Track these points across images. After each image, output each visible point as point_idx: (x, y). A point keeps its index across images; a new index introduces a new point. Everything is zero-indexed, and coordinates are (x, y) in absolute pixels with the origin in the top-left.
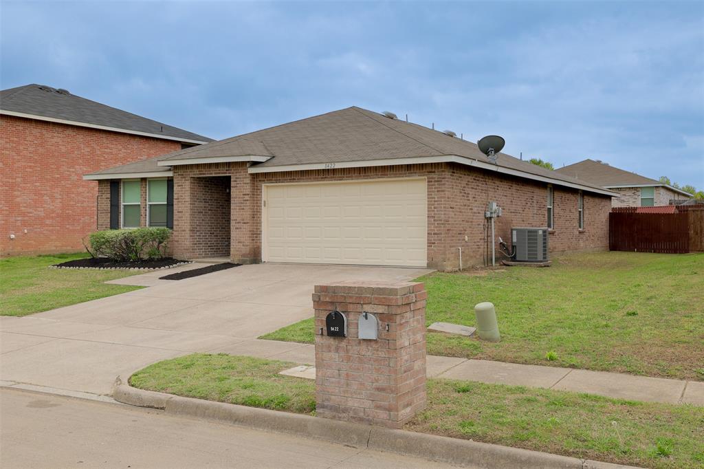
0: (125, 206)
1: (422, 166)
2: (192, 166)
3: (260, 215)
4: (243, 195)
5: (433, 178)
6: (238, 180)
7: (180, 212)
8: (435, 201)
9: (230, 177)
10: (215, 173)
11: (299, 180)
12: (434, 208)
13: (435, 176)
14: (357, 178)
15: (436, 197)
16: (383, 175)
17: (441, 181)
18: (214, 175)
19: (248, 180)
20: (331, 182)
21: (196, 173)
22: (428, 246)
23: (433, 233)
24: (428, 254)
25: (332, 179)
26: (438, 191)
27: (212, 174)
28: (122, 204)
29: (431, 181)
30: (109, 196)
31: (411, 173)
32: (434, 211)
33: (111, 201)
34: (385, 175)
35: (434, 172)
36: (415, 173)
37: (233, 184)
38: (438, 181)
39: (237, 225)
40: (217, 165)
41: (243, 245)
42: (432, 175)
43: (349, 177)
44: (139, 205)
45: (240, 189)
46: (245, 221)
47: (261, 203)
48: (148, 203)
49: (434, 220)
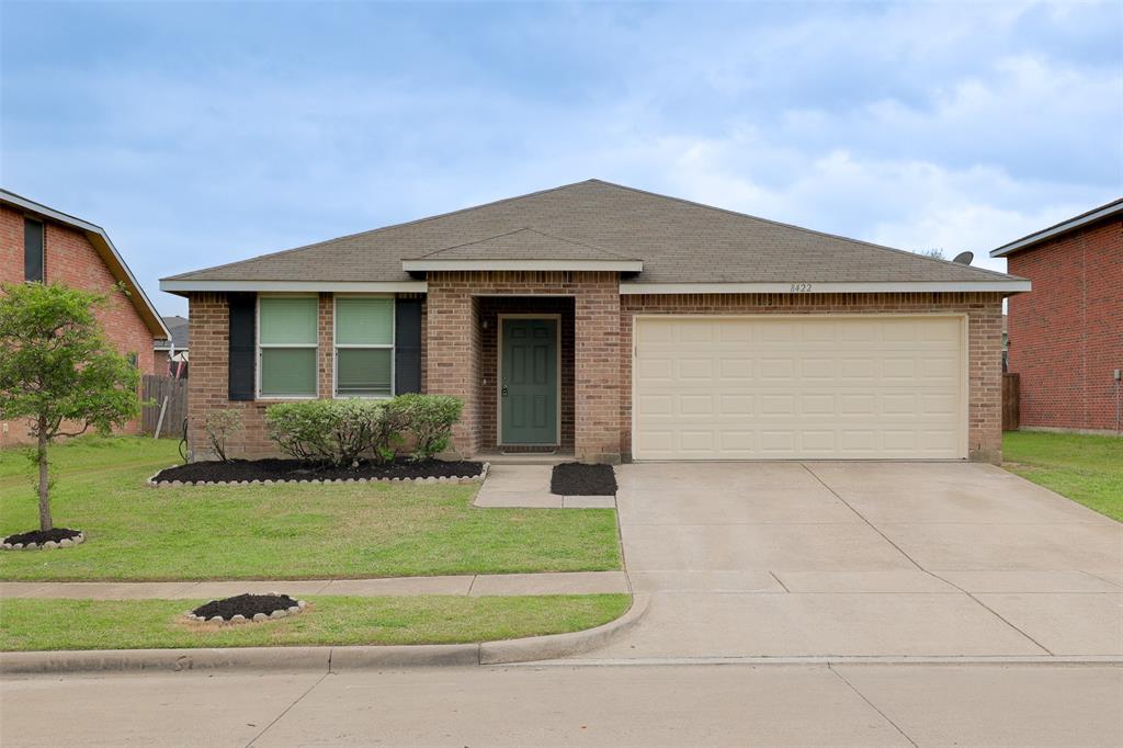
0: (264, 349)
1: (961, 296)
2: (476, 274)
3: (630, 372)
4: (606, 334)
5: (980, 316)
6: (592, 305)
7: (444, 365)
8: (983, 353)
9: (574, 298)
10: (535, 291)
11: (717, 310)
12: (983, 364)
13: (983, 313)
14: (839, 310)
15: (985, 346)
16: (889, 309)
17: (994, 321)
18: (532, 295)
19: (616, 307)
20: (784, 316)
21: (488, 290)
22: (970, 426)
23: (980, 403)
24: (971, 438)
25: (787, 310)
26: (989, 338)
27: (528, 291)
28: (259, 345)
29: (978, 322)
30: (224, 327)
31: (941, 307)
32: (981, 369)
33: (230, 338)
34: (893, 307)
35: (983, 306)
36: (949, 307)
37: (579, 312)
38: (988, 321)
39: (591, 392)
40: (542, 275)
41: (607, 429)
42: (978, 311)
43: (822, 308)
44: (314, 349)
45: (593, 322)
46: (609, 384)
47: (631, 351)
48: (335, 345)
49: (982, 384)
